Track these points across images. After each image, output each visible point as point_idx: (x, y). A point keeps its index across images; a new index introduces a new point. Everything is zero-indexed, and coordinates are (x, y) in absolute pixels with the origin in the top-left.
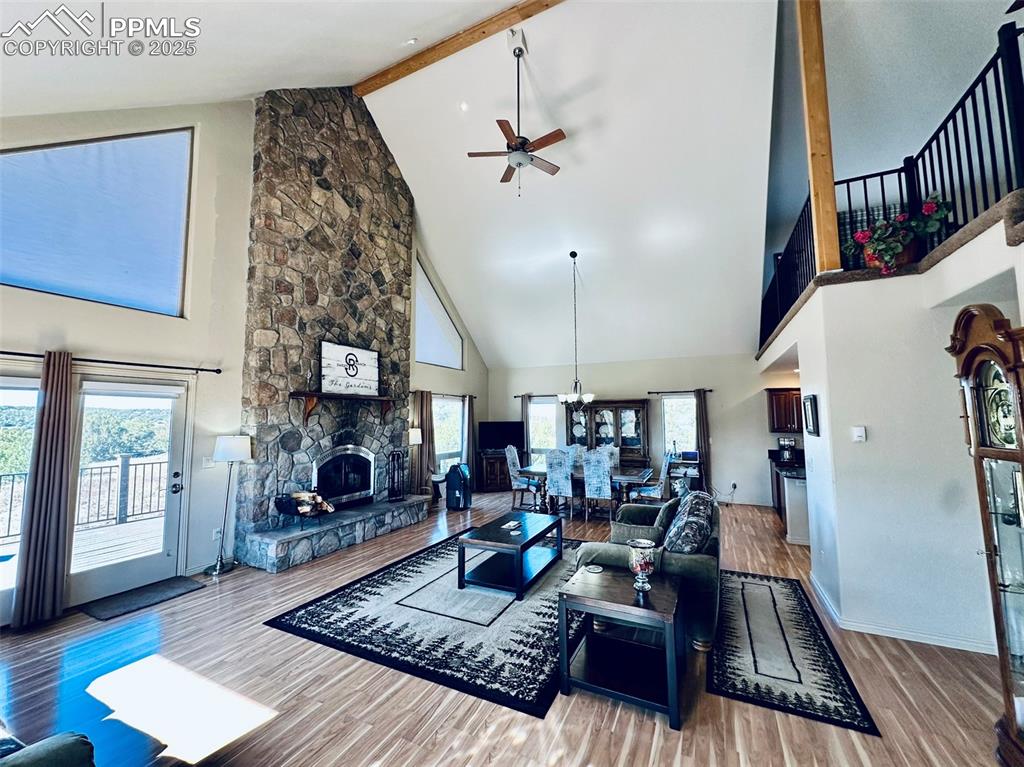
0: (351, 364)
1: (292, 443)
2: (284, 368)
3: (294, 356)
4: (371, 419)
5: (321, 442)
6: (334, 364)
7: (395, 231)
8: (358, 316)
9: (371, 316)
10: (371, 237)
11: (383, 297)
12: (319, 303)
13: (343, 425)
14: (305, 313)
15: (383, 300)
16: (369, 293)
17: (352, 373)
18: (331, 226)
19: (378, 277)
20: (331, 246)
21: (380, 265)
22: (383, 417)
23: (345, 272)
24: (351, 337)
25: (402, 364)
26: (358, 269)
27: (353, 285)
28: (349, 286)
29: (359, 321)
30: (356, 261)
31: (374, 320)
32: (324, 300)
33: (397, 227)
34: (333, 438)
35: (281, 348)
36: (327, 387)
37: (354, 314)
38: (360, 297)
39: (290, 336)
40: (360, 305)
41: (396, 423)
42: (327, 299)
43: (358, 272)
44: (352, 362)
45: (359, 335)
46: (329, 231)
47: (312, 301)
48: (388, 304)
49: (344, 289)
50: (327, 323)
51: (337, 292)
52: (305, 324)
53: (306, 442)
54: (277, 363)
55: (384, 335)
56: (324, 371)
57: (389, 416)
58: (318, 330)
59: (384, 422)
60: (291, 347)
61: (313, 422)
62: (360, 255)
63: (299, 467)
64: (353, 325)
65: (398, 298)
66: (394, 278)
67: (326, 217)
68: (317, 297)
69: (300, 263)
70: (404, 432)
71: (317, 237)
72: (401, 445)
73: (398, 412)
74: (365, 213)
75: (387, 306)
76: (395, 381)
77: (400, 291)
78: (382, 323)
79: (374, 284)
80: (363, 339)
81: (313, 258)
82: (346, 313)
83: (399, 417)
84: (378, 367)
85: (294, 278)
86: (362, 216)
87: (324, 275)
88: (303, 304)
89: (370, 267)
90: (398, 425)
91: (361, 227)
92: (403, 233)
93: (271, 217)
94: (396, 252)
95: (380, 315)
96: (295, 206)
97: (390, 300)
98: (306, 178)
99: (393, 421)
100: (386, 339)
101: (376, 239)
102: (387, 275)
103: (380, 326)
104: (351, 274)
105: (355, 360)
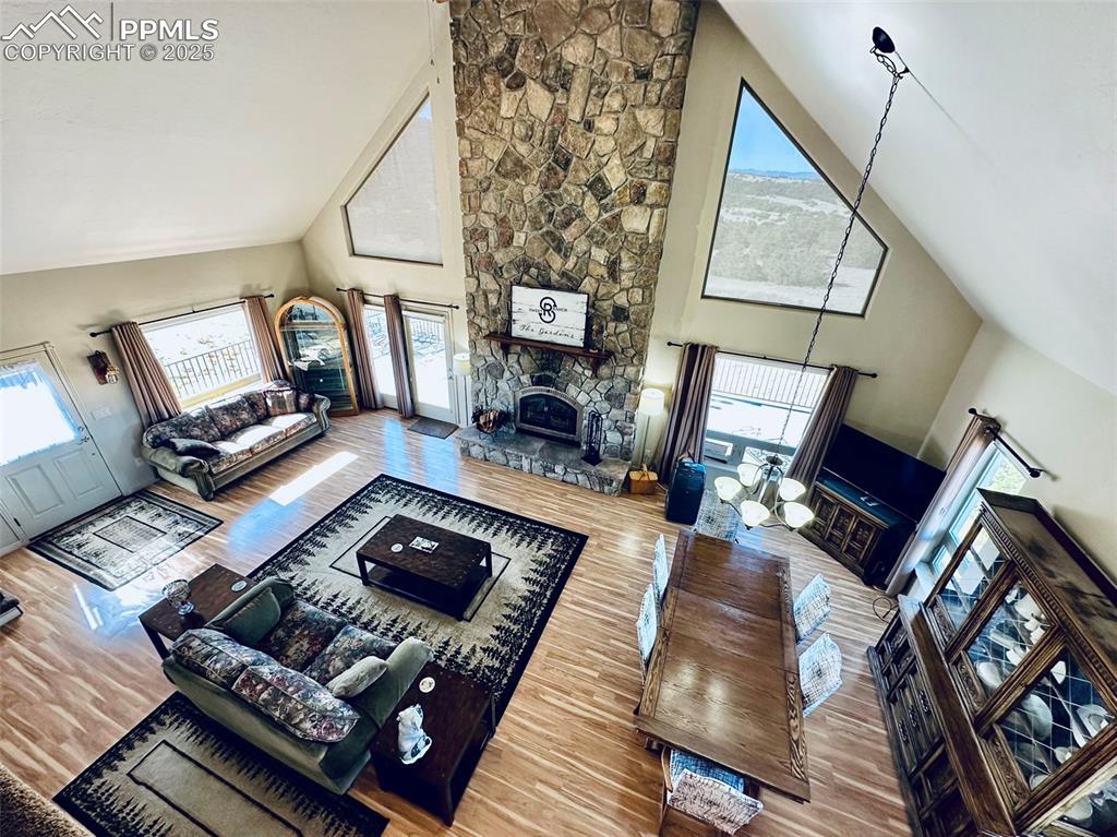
0: (547, 309)
1: (495, 373)
2: (485, 311)
3: (493, 300)
4: (580, 370)
5: (521, 378)
6: (526, 309)
7: (636, 91)
8: (560, 247)
9: (582, 246)
10: (589, 126)
11: (605, 216)
12: (514, 244)
13: (543, 368)
14: (500, 257)
15: (606, 222)
16: (580, 215)
18: (528, 138)
19: (598, 187)
20: (525, 168)
21: (600, 166)
22: (595, 370)
23: (546, 196)
24: (554, 277)
25: (632, 309)
26: (565, 185)
27: (558, 209)
28: (551, 214)
29: (566, 257)
30: (561, 174)
31: (589, 251)
32: (519, 238)
33: (644, 75)
34: (532, 377)
35: (481, 293)
36: (516, 331)
37: (558, 250)
38: (568, 224)
39: (488, 281)
40: (567, 235)
41: (616, 381)
42: (523, 236)
43: (566, 190)
44: (548, 307)
45: (564, 274)
46: (523, 149)
47: (507, 241)
48: (614, 223)
49: (543, 219)
50: (525, 265)
51: (536, 224)
52: (501, 268)
53: (507, 375)
54: (480, 303)
55: (603, 271)
56: (514, 316)
57: (604, 371)
58: (514, 272)
59: (595, 375)
60: (491, 292)
61: (512, 359)
62: (568, 162)
63: (500, 391)
64: (556, 262)
65: (636, 209)
66: (630, 178)
67: (520, 130)
68: (512, 237)
69: (490, 202)
70: (628, 395)
71: (509, 165)
72: (622, 407)
73: (621, 369)
74: (578, 86)
75: (610, 229)
76: (618, 331)
77: (639, 196)
78: (600, 255)
79: (590, 199)
80: (570, 279)
81: (506, 192)
82: (548, 249)
83: (622, 376)
84: (587, 313)
85: (489, 223)
86: (572, 95)
87: (519, 209)
88: (497, 248)
89: (583, 176)
90: (619, 384)
91: (571, 116)
92: (658, 80)
93: (463, 163)
94: (637, 129)
95: (596, 243)
96: (483, 137)
97: (617, 217)
98: (492, 90)
99: (611, 378)
100: (606, 276)
101: (597, 124)
102: (615, 176)
103: (598, 258)
104: (554, 196)
105: (552, 304)
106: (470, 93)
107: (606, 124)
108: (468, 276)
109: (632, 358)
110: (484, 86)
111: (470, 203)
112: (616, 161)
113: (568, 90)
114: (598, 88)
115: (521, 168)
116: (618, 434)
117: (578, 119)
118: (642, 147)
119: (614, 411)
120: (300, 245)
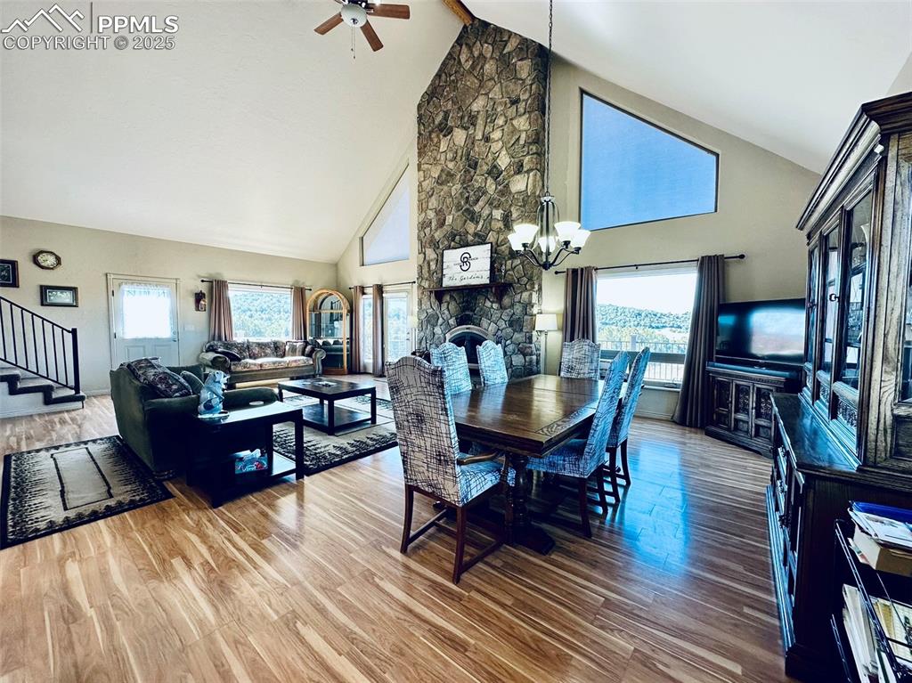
0: (465, 261)
1: (433, 321)
2: (428, 274)
3: (433, 266)
4: (488, 304)
5: (450, 321)
6: (452, 264)
7: (511, 111)
8: (474, 217)
9: (486, 212)
10: (487, 139)
11: (499, 188)
12: (447, 223)
13: (464, 309)
14: (438, 235)
15: (500, 191)
16: (485, 193)
17: (465, 268)
18: (454, 159)
19: (494, 172)
20: (452, 175)
21: (495, 159)
22: (499, 300)
23: (464, 188)
24: (470, 238)
26: (475, 177)
27: (471, 193)
28: (468, 198)
29: (478, 223)
30: (472, 171)
31: (491, 214)
32: (449, 219)
33: (515, 102)
34: (457, 319)
35: (426, 263)
36: (446, 283)
37: (472, 220)
38: (477, 201)
39: (430, 254)
40: (477, 208)
41: (516, 307)
42: (451, 217)
43: (475, 180)
45: (476, 234)
46: (451, 165)
47: (442, 224)
48: (505, 191)
49: (463, 203)
50: (452, 236)
51: (459, 207)
52: (438, 242)
53: (440, 321)
54: (425, 270)
55: (500, 225)
56: (444, 272)
57: (506, 301)
58: (446, 242)
59: (502, 308)
60: (432, 260)
61: (444, 306)
62: (476, 163)
63: (436, 336)
64: (471, 227)
65: (518, 177)
66: (513, 160)
67: (450, 155)
68: (445, 220)
69: (433, 203)
70: (526, 317)
71: (444, 176)
72: (521, 330)
73: (518, 296)
74: (480, 122)
75: (503, 194)
76: (514, 265)
77: (519, 169)
78: (498, 214)
79: (490, 181)
80: (479, 236)
81: (442, 193)
82: (466, 221)
83: (519, 302)
84: (491, 257)
85: (431, 214)
86: (477, 127)
87: (449, 200)
88: (436, 230)
89: (485, 168)
90: (518, 309)
91: (477, 138)
92: (524, 100)
93: (420, 185)
94: (514, 130)
95: (495, 207)
96: (430, 167)
97: (507, 186)
98: (436, 140)
99: (512, 306)
100: (502, 227)
101: (492, 136)
102: (504, 161)
103: (496, 217)
104: (469, 186)
105: (468, 256)
106: (425, 146)
107: (496, 135)
108: (419, 253)
109: (525, 285)
110: (432, 140)
111: (422, 208)
112: (504, 152)
113: (475, 126)
114: (491, 117)
115: (450, 175)
116: (521, 356)
117: (481, 137)
118: (518, 139)
119: (517, 335)
120: (335, 266)
